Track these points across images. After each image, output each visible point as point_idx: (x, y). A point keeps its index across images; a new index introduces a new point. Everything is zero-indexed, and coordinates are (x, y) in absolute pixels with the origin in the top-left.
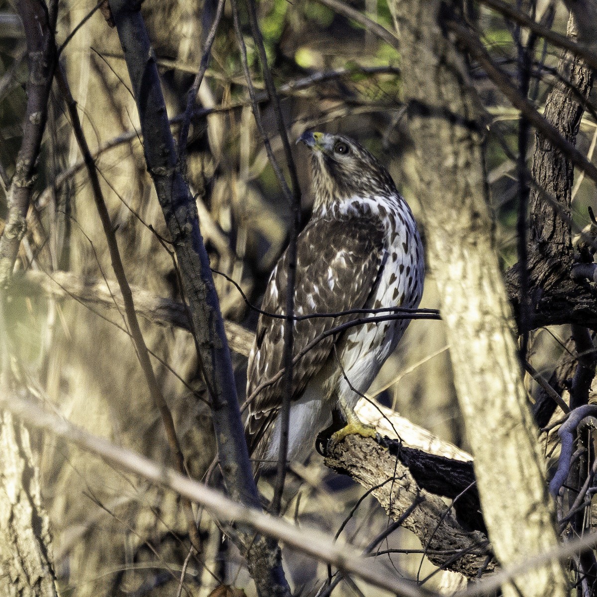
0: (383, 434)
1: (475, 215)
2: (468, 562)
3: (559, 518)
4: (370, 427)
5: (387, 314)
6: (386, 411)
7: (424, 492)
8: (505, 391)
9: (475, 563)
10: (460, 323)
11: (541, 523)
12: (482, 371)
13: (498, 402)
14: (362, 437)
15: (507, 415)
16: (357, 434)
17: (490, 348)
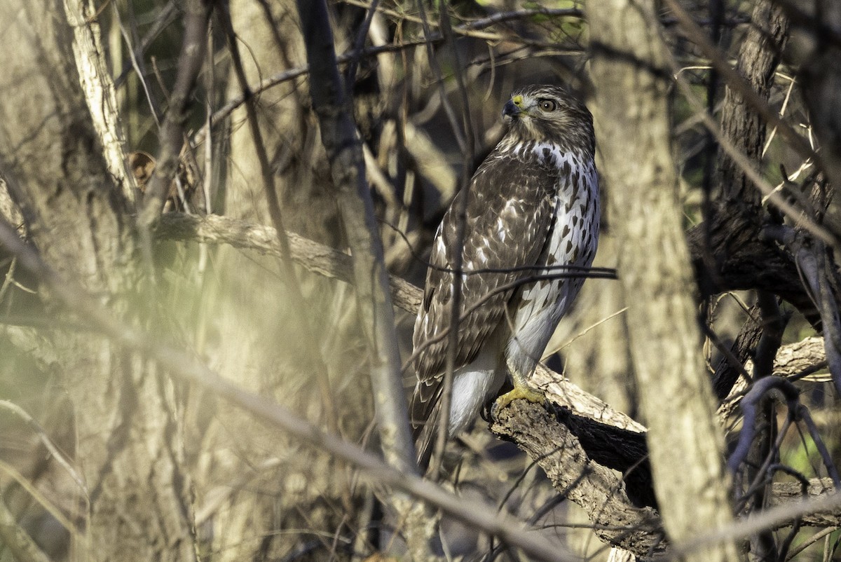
0: (552, 399)
1: (658, 169)
2: (638, 539)
3: (737, 495)
4: (538, 392)
5: (560, 271)
6: (556, 375)
7: (593, 462)
8: (683, 358)
9: (645, 541)
10: (638, 284)
11: (716, 501)
12: (660, 336)
13: (675, 370)
14: (529, 402)
15: (684, 384)
16: (524, 398)
17: (669, 312)
